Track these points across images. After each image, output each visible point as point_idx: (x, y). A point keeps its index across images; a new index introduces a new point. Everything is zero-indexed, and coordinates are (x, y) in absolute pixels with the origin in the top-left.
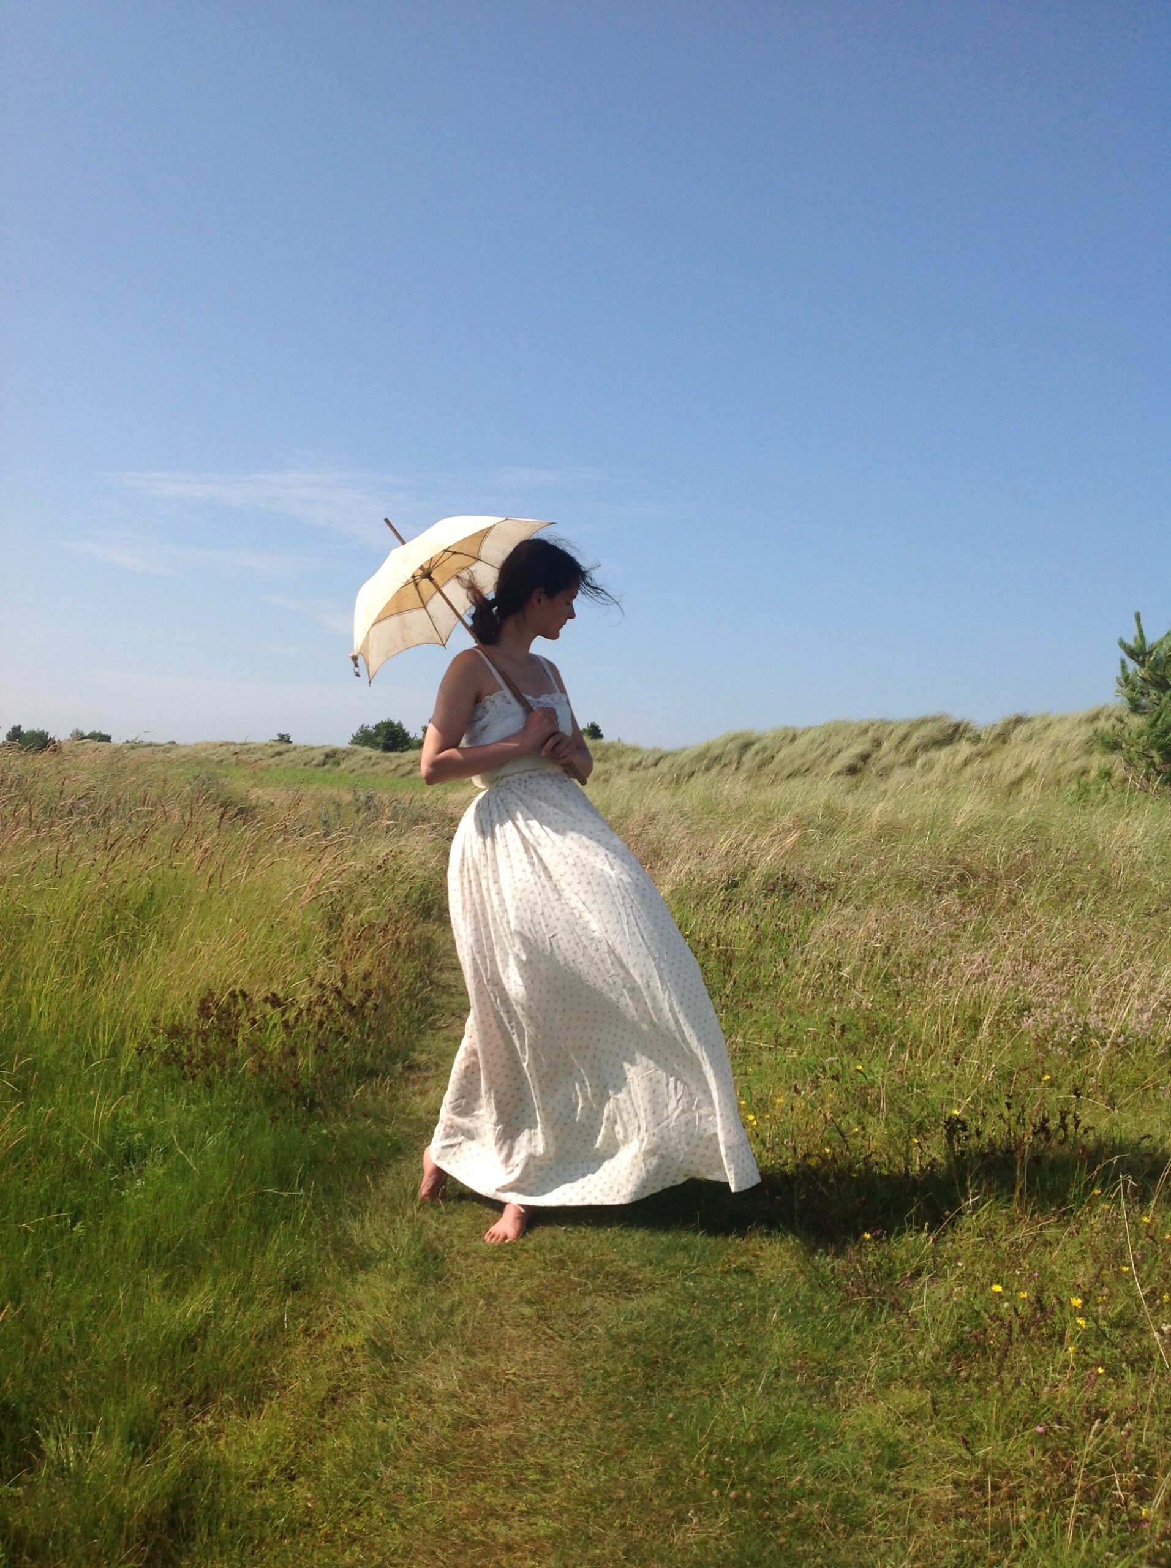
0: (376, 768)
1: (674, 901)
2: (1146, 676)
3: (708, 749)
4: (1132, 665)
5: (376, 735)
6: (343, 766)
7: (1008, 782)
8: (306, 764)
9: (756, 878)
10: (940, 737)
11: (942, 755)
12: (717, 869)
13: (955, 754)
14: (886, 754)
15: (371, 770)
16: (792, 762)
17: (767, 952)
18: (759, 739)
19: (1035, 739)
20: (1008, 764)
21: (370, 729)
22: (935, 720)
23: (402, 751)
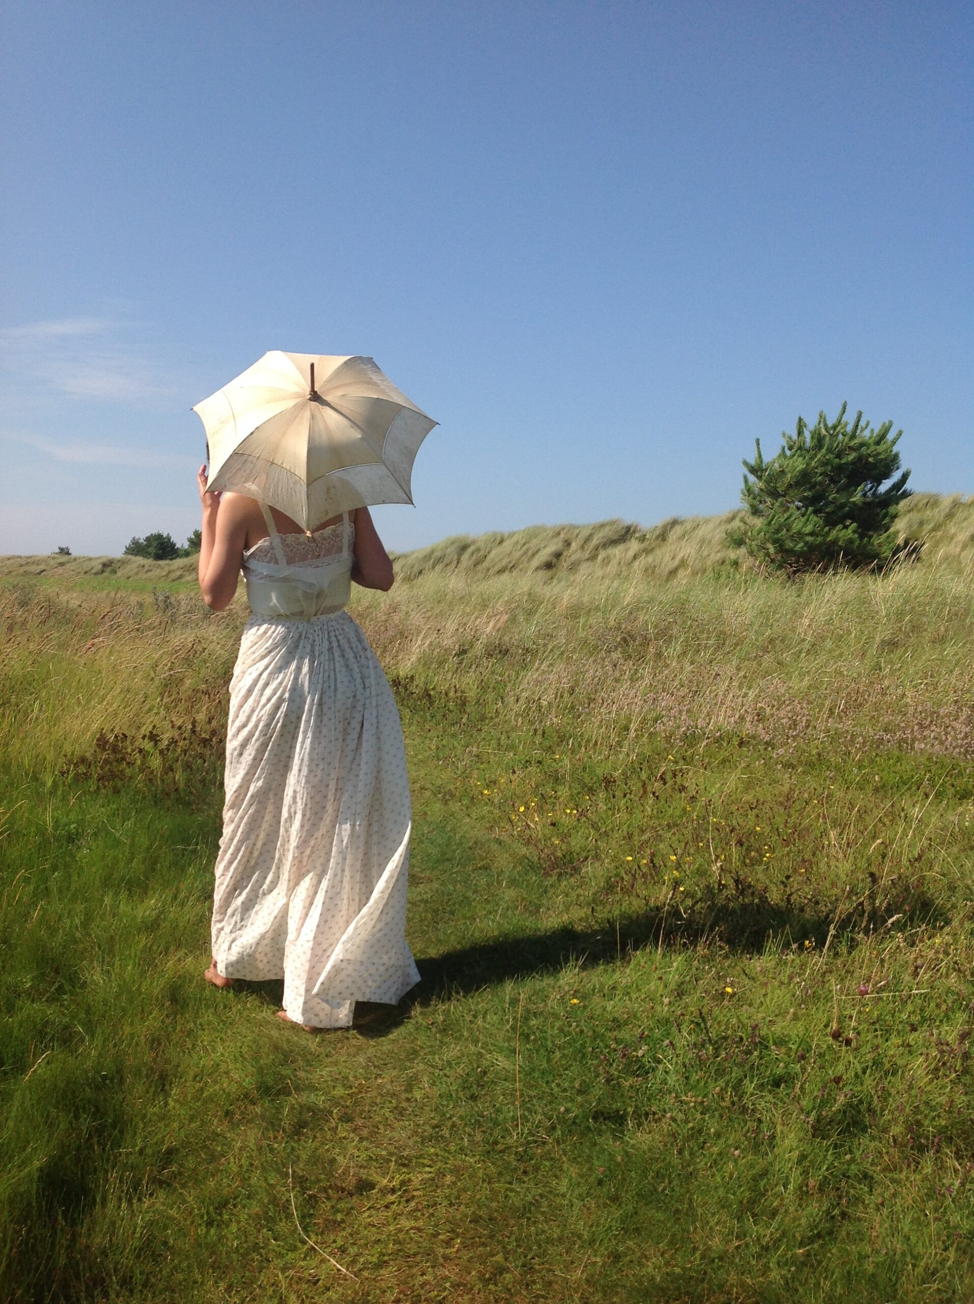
0: (149, 574)
1: (421, 666)
2: (763, 487)
3: (432, 552)
4: (752, 478)
5: (148, 546)
6: (119, 574)
7: (667, 570)
8: (86, 573)
9: (479, 648)
10: (615, 538)
11: (617, 552)
12: (450, 641)
13: (627, 550)
14: (574, 553)
15: (145, 576)
16: (501, 560)
17: (490, 696)
18: (473, 542)
19: (686, 537)
20: (667, 559)
21: (141, 541)
22: (612, 523)
23: (171, 559)
